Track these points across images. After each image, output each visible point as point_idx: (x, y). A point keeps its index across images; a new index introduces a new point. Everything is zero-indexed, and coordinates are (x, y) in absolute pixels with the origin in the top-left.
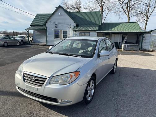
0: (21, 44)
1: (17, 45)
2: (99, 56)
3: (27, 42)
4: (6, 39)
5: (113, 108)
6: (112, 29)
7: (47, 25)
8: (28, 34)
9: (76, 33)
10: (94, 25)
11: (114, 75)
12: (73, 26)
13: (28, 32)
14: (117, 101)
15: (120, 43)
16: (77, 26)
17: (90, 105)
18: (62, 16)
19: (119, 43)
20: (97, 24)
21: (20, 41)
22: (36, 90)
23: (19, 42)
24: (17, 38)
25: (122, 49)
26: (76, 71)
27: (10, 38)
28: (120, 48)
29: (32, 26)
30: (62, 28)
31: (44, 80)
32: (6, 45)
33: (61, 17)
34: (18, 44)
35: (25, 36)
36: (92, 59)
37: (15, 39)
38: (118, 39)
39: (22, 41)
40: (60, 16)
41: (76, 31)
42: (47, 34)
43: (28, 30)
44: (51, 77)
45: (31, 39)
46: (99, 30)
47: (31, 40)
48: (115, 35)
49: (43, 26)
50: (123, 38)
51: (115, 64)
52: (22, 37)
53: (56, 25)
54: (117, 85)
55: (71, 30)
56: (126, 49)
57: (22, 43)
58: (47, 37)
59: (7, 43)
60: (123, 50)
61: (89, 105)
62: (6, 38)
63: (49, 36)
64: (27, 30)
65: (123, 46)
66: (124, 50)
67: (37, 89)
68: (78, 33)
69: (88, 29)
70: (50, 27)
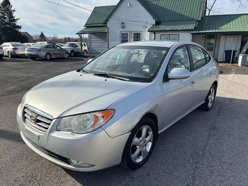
0: (71, 56)
1: (64, 58)
2: (166, 79)
3: (78, 53)
4: (49, 49)
5: (184, 183)
6: (223, 27)
7: (108, 25)
8: (81, 40)
9: (155, 36)
10: (189, 20)
11: (207, 114)
12: (151, 23)
13: (81, 37)
14: (196, 167)
15: (237, 53)
16: (158, 23)
17: (140, 172)
18: (132, 8)
19: (235, 52)
20: (193, 20)
21: (69, 52)
22: (37, 139)
23: (67, 52)
24: (66, 46)
25: (240, 64)
26: (106, 109)
27: (54, 48)
28: (235, 61)
29: (88, 27)
30: (132, 28)
31: (48, 122)
32: (48, 57)
33: (131, 10)
34: (66, 56)
35: (76, 43)
36: (149, 84)
37: (61, 48)
38: (232, 44)
39: (72, 51)
40: (130, 8)
41: (155, 32)
42: (108, 40)
43: (81, 34)
44: (60, 118)
45: (85, 48)
46: (196, 29)
47: (85, 50)
48: (227, 38)
49: (102, 26)
50: (243, 44)
51: (209, 93)
52: (73, 45)
53: (123, 23)
54: (207, 134)
55: (147, 30)
56: (246, 64)
57: (73, 54)
58: (108, 44)
59: (49, 54)
60: (240, 66)
61: (138, 170)
62: (49, 46)
63: (112, 42)
64: (79, 34)
65: (241, 57)
66: (242, 65)
67: (39, 136)
68: (158, 35)
69: (175, 29)
70: (114, 28)
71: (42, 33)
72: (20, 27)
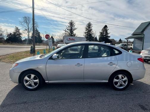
24: (119, 46)
42: (144, 41)
58: (143, 44)
64: (126, 39)
71: (120, 39)
72: (110, 37)
